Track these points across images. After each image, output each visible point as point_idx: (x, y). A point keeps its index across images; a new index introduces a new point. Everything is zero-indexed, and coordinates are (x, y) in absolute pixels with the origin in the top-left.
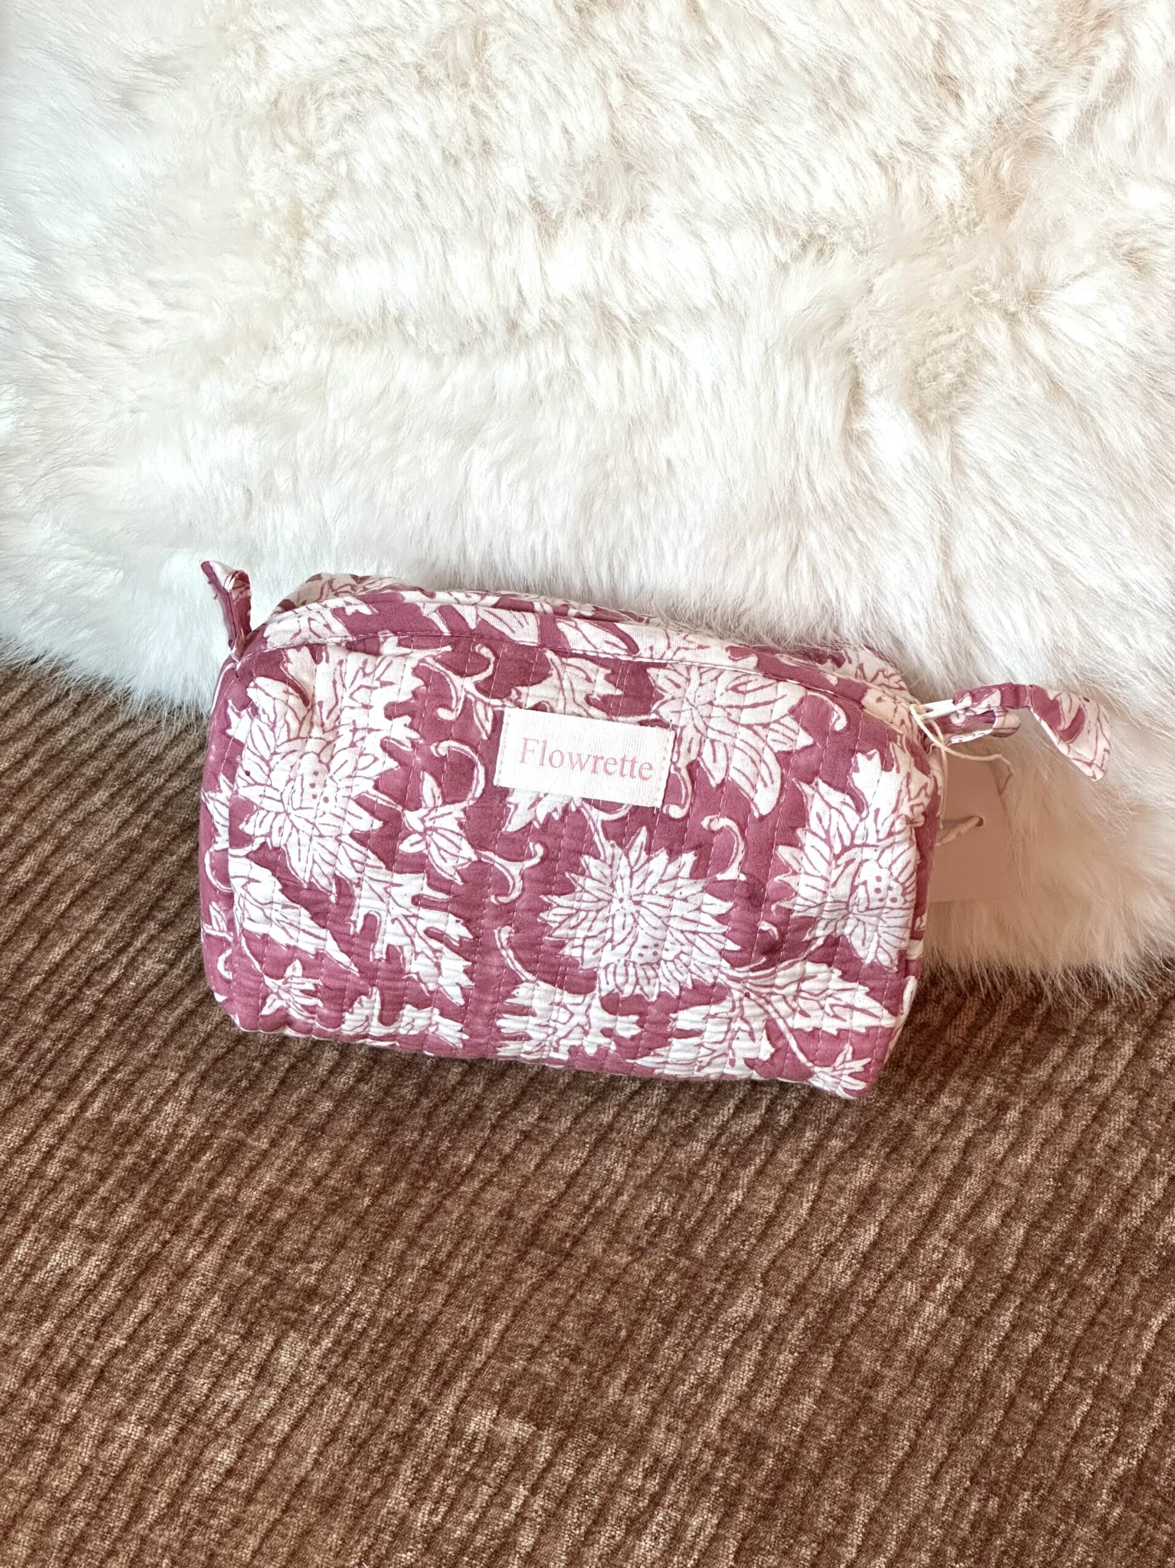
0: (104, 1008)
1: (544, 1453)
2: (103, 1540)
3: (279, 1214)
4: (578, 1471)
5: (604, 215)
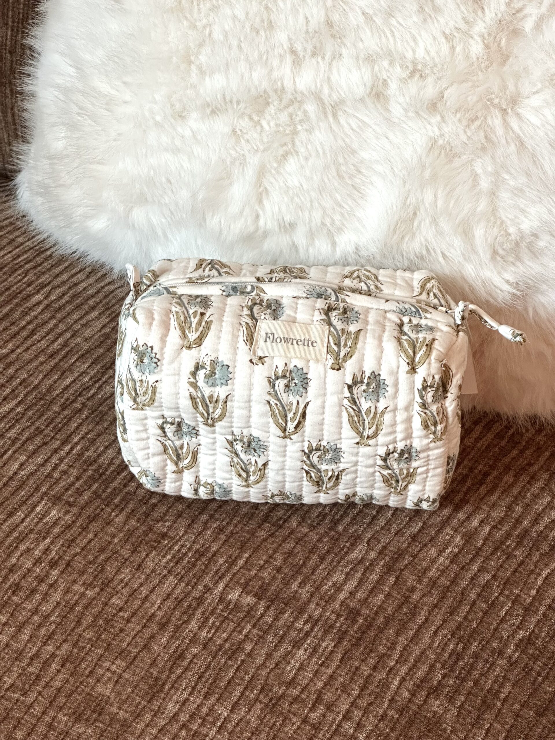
0: (86, 406)
1: (260, 611)
2: (62, 635)
4: (274, 619)
5: (323, 58)
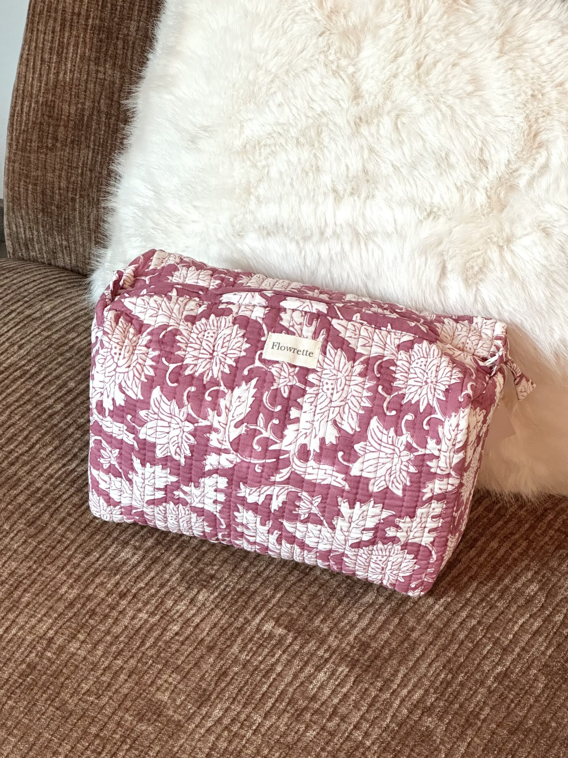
1: (289, 640)
3: (204, 548)
4: (301, 648)
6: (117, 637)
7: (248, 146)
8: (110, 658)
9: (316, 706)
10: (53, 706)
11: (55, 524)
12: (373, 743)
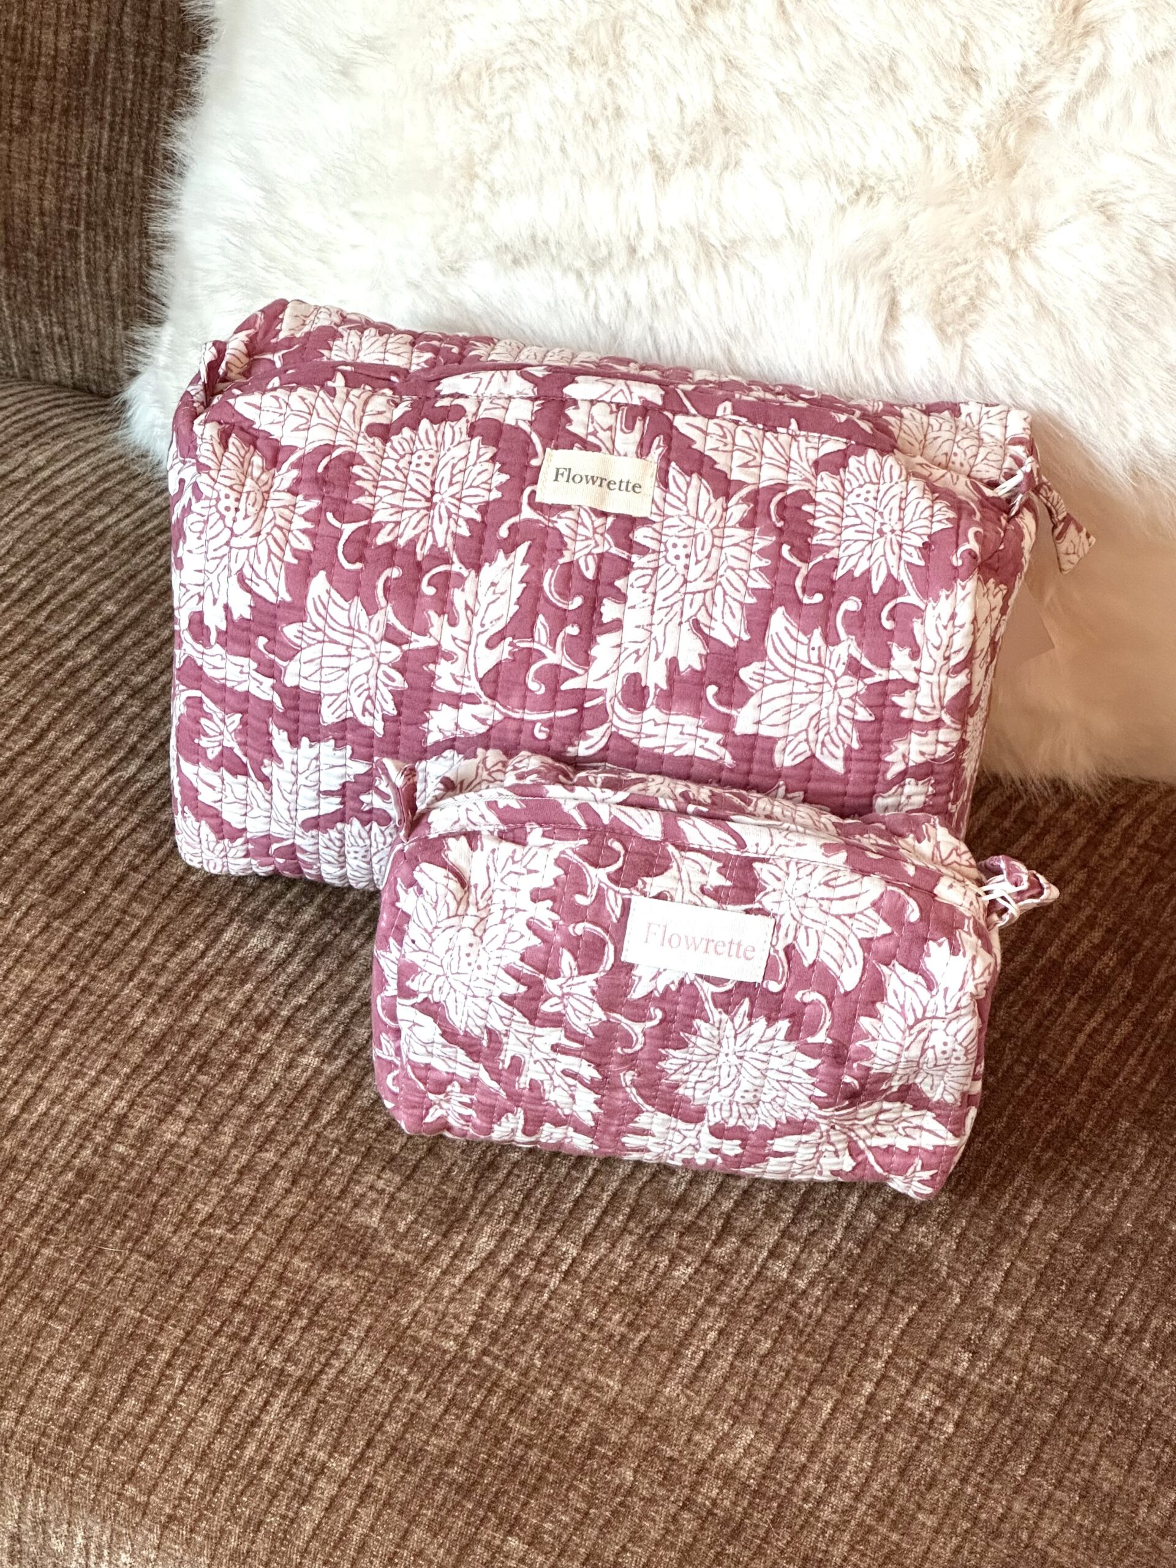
5: (707, 167)
6: (260, 1107)
7: (465, 76)
8: (251, 1149)
9: (688, 1217)
10: (140, 1252)
11: (105, 888)
12: (812, 1283)
